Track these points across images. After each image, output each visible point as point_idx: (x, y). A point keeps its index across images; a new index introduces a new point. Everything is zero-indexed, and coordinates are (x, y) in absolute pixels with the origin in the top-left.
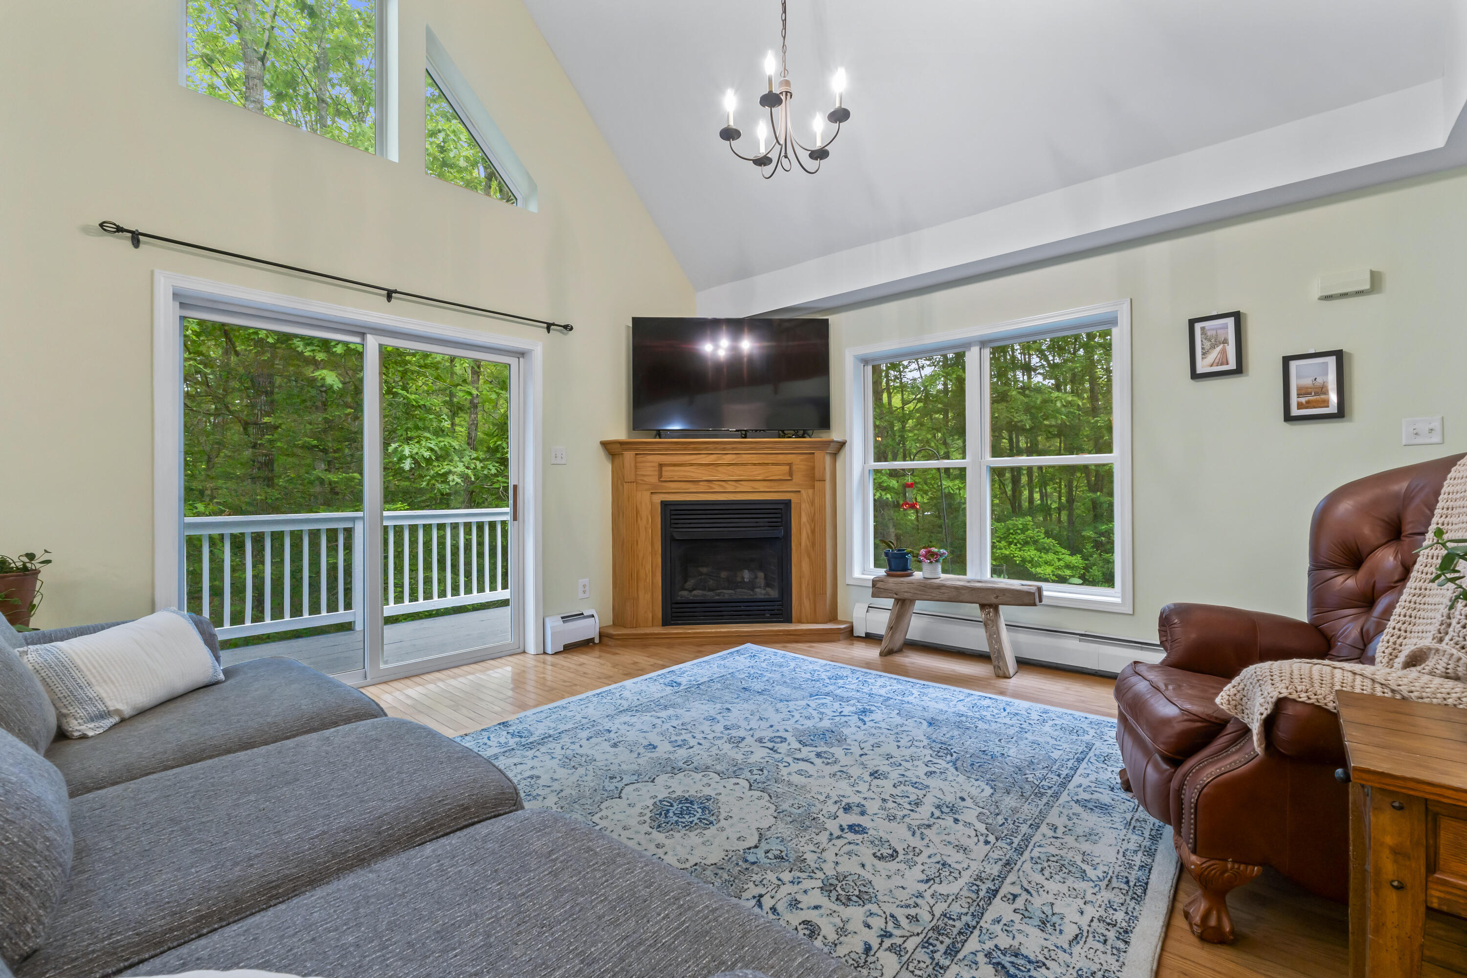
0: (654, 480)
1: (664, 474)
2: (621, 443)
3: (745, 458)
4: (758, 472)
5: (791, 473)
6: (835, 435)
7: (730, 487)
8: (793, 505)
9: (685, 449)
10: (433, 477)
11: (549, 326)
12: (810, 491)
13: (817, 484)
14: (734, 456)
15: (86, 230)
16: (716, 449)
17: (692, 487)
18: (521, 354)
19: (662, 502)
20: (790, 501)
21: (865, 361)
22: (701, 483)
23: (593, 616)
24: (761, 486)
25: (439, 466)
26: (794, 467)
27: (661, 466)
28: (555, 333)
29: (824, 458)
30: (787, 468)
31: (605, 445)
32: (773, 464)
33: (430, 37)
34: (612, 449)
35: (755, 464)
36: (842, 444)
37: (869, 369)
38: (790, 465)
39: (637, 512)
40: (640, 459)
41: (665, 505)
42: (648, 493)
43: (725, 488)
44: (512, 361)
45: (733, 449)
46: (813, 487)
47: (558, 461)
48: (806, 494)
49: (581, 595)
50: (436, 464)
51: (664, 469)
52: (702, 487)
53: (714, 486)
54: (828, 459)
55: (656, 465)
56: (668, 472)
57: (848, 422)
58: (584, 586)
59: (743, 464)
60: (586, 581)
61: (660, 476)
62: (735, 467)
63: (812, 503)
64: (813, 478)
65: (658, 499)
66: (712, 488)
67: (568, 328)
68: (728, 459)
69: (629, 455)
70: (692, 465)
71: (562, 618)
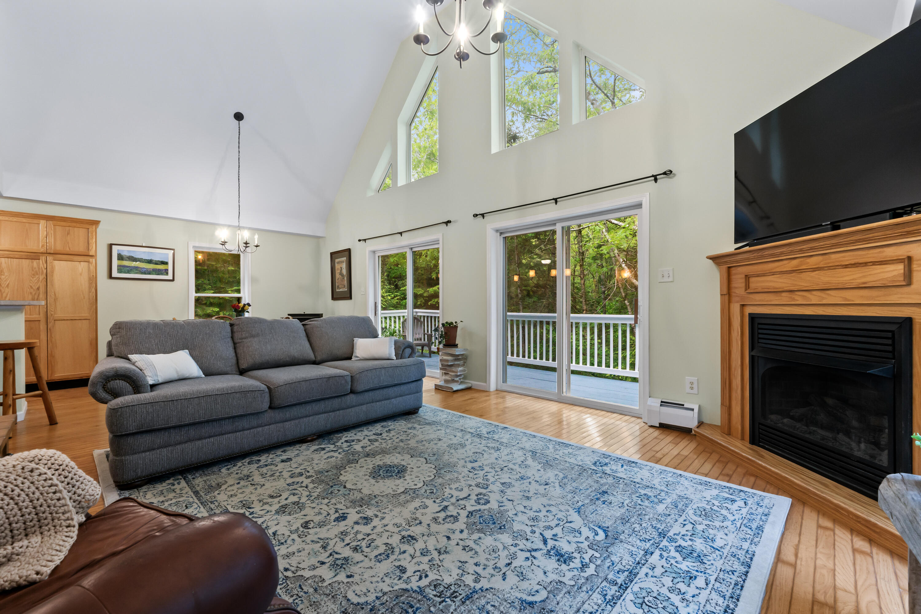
0: (743, 292)
1: (751, 285)
3: (835, 258)
5: (907, 275)
7: (814, 298)
8: (915, 327)
11: (655, 178)
14: (820, 258)
17: (774, 299)
19: (749, 315)
20: (909, 318)
22: (784, 294)
23: (693, 410)
26: (912, 265)
27: (747, 277)
28: (662, 181)
32: (875, 263)
34: (720, 263)
35: (846, 267)
38: (906, 263)
39: (730, 323)
40: (733, 271)
41: (752, 318)
42: (738, 306)
47: (666, 279)
49: (688, 390)
51: (752, 280)
52: (784, 299)
53: (797, 298)
55: (744, 276)
56: (756, 283)
58: (692, 383)
59: (830, 268)
60: (694, 379)
61: (748, 287)
62: (821, 273)
65: (746, 312)
66: (794, 300)
67: (668, 173)
68: (813, 262)
69: (722, 269)
70: (773, 274)
71: (662, 402)
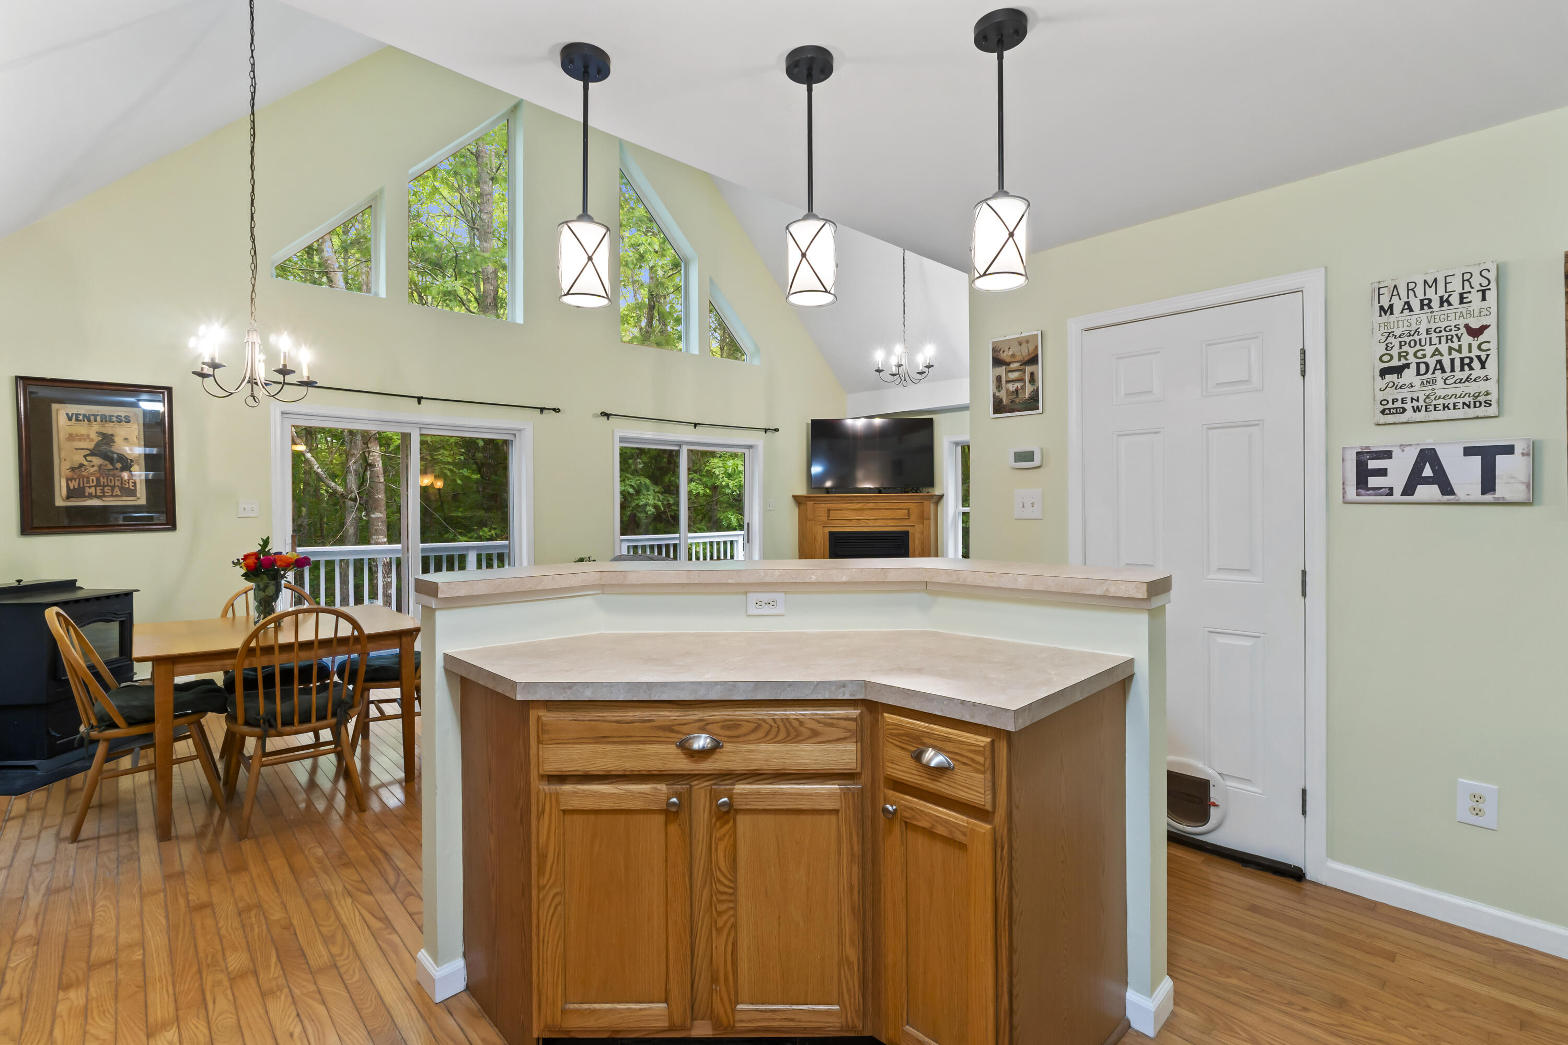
0: (825, 518)
1: (831, 515)
2: (806, 497)
3: (880, 505)
4: (889, 514)
5: (909, 515)
6: (937, 491)
7: (871, 523)
8: (910, 534)
9: (844, 500)
10: (634, 508)
11: (766, 430)
12: (921, 526)
13: (926, 522)
14: (874, 504)
15: (595, 416)
16: (863, 500)
17: (849, 523)
18: (750, 447)
19: (830, 532)
20: (908, 532)
21: (957, 444)
22: (853, 521)
24: (891, 523)
25: (637, 499)
26: (911, 511)
27: (829, 510)
28: (769, 434)
29: (930, 506)
30: (906, 511)
31: (796, 498)
32: (898, 509)
33: (711, 281)
34: (798, 500)
35: (886, 509)
36: (941, 497)
37: (959, 449)
38: (908, 509)
39: (815, 539)
40: (817, 506)
41: (831, 533)
42: (822, 527)
43: (867, 523)
44: (746, 451)
45: (874, 500)
46: (923, 523)
48: (918, 527)
50: (635, 498)
51: (831, 512)
52: (854, 523)
53: (861, 522)
54: (932, 506)
55: (826, 509)
56: (833, 514)
57: (945, 484)
59: (879, 509)
61: (829, 516)
62: (875, 511)
63: (922, 533)
64: (923, 518)
65: (827, 530)
66: (860, 524)
67: (777, 430)
68: (870, 506)
69: (810, 504)
70: (848, 510)
